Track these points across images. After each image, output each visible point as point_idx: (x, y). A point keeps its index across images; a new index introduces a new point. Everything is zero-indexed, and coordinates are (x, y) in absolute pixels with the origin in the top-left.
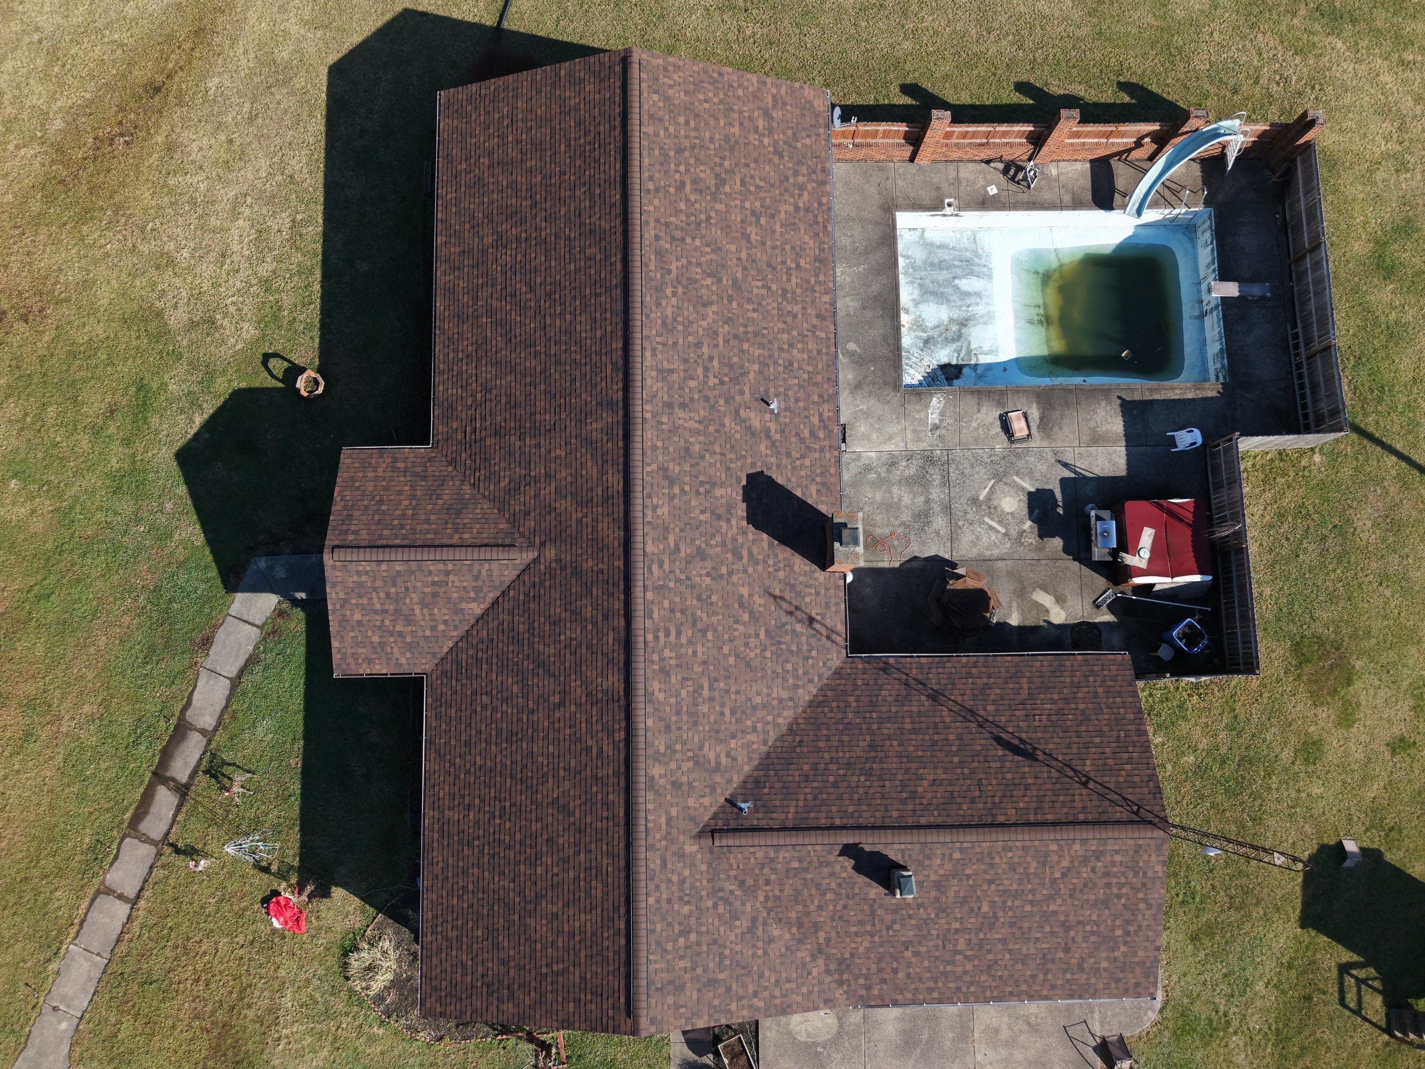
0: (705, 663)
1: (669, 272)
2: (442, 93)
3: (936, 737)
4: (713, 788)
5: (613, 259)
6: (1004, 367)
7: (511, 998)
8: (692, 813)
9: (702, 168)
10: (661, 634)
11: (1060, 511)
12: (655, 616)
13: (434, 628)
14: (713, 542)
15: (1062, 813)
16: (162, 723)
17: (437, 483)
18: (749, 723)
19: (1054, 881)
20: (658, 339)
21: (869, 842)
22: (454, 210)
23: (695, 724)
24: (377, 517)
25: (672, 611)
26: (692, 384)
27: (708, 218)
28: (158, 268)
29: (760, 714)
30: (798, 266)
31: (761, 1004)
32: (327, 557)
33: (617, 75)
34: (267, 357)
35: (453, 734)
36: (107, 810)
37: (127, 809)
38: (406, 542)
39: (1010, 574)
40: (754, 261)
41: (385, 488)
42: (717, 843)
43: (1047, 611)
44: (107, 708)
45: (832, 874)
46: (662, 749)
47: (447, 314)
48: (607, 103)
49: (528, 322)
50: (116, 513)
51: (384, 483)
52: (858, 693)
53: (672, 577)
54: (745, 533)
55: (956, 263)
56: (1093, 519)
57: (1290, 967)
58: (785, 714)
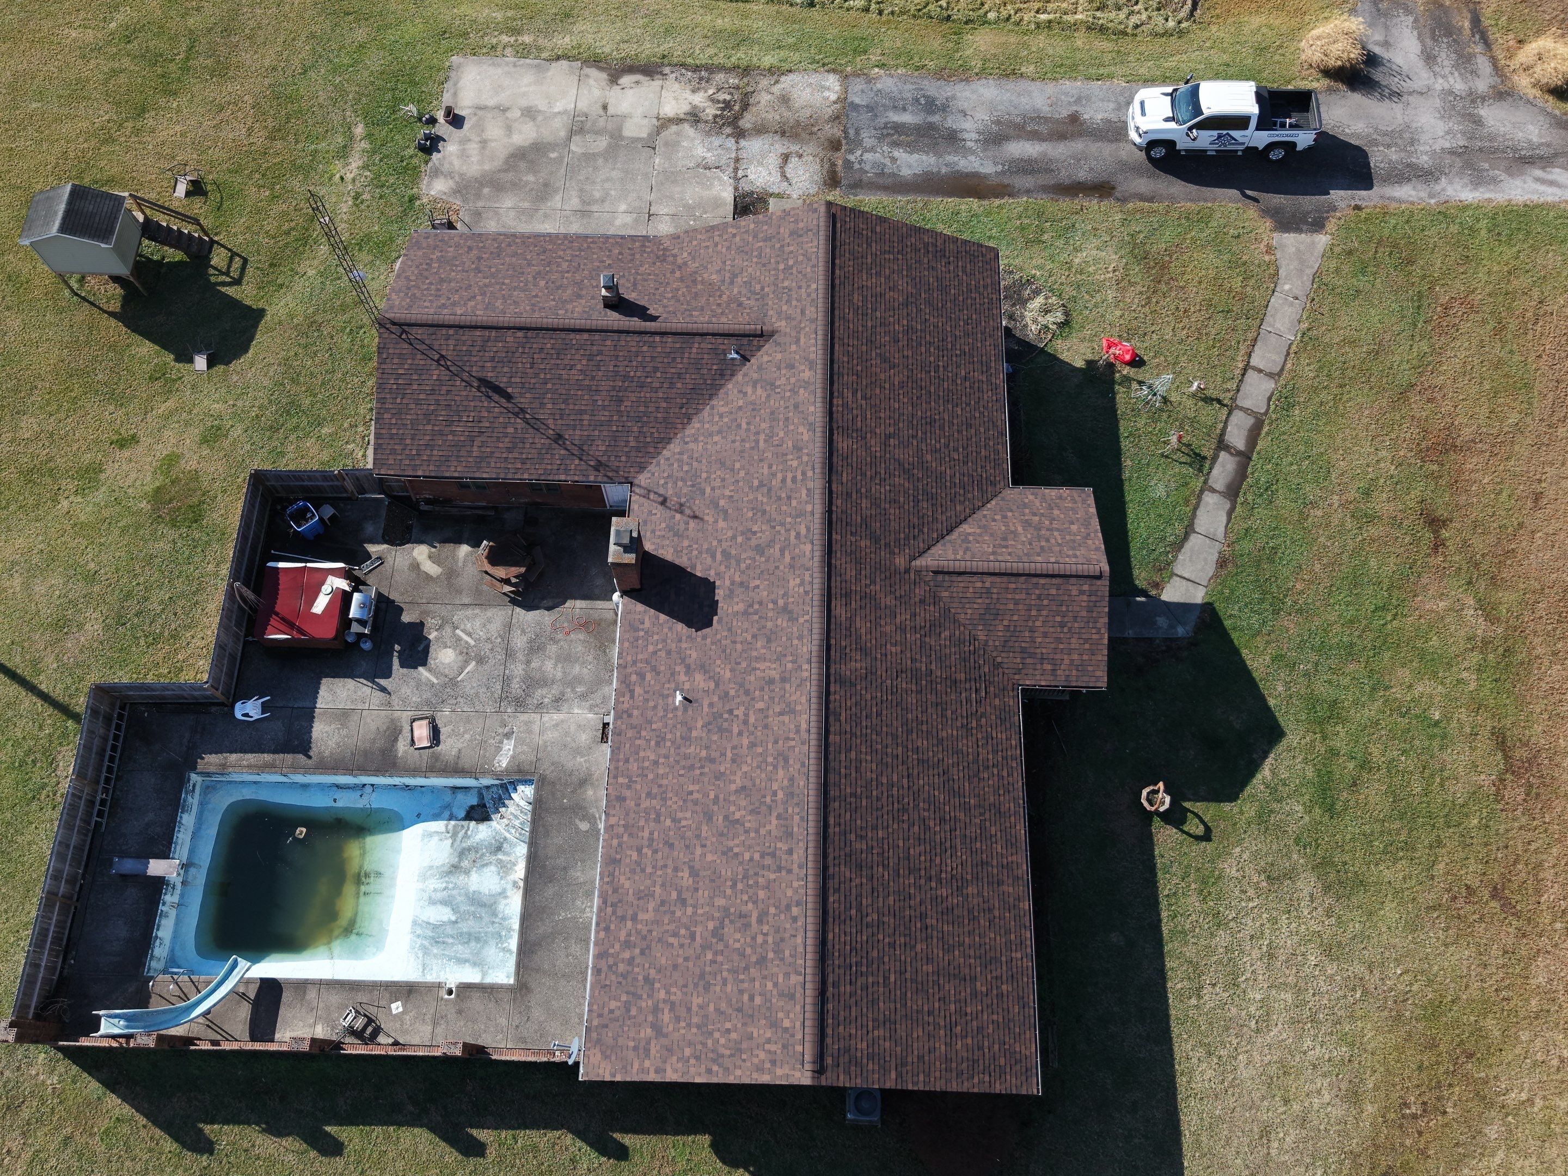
0: (761, 460)
1: (779, 817)
2: (1035, 1092)
3: (563, 406)
4: (760, 368)
5: (837, 829)
6: (419, 818)
7: (926, 245)
8: (778, 349)
9: (737, 945)
10: (799, 477)
11: (397, 647)
12: (804, 492)
13: (1005, 517)
14: (748, 562)
15: (467, 336)
16: (1250, 498)
17: (1011, 644)
18: (726, 420)
19: (483, 294)
20: (793, 743)
21: (635, 323)
22: (1013, 937)
23: (772, 413)
24: (1064, 609)
25: (789, 498)
26: (760, 705)
27: (734, 886)
28: (1339, 944)
29: (715, 428)
30: (639, 850)
31: (730, 230)
32: (1106, 568)
33: (830, 1051)
34: (1207, 836)
35: (983, 436)
36: (1284, 433)
37: (1268, 434)
38: (1035, 580)
39: (459, 592)
40: (687, 847)
41: (1059, 640)
42: (759, 327)
43: (430, 557)
44: (1301, 513)
45: (665, 307)
46: (802, 391)
47: (1013, 819)
48: (842, 1018)
49: (926, 788)
50: (1329, 682)
51: (1061, 646)
52: (626, 449)
53: (788, 526)
54: (718, 574)
55: (450, 941)
56: (370, 623)
57: (281, 286)
58: (693, 431)
